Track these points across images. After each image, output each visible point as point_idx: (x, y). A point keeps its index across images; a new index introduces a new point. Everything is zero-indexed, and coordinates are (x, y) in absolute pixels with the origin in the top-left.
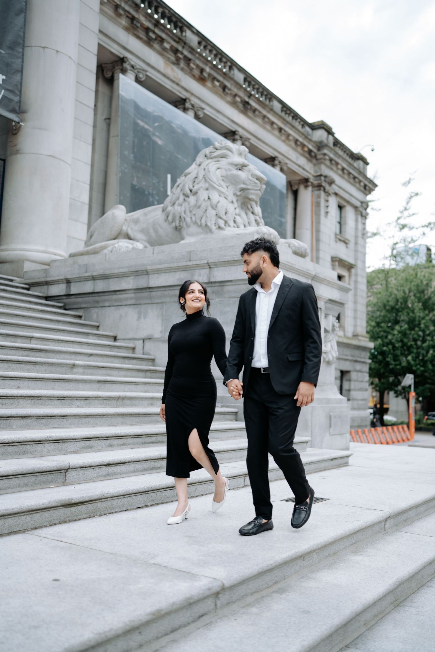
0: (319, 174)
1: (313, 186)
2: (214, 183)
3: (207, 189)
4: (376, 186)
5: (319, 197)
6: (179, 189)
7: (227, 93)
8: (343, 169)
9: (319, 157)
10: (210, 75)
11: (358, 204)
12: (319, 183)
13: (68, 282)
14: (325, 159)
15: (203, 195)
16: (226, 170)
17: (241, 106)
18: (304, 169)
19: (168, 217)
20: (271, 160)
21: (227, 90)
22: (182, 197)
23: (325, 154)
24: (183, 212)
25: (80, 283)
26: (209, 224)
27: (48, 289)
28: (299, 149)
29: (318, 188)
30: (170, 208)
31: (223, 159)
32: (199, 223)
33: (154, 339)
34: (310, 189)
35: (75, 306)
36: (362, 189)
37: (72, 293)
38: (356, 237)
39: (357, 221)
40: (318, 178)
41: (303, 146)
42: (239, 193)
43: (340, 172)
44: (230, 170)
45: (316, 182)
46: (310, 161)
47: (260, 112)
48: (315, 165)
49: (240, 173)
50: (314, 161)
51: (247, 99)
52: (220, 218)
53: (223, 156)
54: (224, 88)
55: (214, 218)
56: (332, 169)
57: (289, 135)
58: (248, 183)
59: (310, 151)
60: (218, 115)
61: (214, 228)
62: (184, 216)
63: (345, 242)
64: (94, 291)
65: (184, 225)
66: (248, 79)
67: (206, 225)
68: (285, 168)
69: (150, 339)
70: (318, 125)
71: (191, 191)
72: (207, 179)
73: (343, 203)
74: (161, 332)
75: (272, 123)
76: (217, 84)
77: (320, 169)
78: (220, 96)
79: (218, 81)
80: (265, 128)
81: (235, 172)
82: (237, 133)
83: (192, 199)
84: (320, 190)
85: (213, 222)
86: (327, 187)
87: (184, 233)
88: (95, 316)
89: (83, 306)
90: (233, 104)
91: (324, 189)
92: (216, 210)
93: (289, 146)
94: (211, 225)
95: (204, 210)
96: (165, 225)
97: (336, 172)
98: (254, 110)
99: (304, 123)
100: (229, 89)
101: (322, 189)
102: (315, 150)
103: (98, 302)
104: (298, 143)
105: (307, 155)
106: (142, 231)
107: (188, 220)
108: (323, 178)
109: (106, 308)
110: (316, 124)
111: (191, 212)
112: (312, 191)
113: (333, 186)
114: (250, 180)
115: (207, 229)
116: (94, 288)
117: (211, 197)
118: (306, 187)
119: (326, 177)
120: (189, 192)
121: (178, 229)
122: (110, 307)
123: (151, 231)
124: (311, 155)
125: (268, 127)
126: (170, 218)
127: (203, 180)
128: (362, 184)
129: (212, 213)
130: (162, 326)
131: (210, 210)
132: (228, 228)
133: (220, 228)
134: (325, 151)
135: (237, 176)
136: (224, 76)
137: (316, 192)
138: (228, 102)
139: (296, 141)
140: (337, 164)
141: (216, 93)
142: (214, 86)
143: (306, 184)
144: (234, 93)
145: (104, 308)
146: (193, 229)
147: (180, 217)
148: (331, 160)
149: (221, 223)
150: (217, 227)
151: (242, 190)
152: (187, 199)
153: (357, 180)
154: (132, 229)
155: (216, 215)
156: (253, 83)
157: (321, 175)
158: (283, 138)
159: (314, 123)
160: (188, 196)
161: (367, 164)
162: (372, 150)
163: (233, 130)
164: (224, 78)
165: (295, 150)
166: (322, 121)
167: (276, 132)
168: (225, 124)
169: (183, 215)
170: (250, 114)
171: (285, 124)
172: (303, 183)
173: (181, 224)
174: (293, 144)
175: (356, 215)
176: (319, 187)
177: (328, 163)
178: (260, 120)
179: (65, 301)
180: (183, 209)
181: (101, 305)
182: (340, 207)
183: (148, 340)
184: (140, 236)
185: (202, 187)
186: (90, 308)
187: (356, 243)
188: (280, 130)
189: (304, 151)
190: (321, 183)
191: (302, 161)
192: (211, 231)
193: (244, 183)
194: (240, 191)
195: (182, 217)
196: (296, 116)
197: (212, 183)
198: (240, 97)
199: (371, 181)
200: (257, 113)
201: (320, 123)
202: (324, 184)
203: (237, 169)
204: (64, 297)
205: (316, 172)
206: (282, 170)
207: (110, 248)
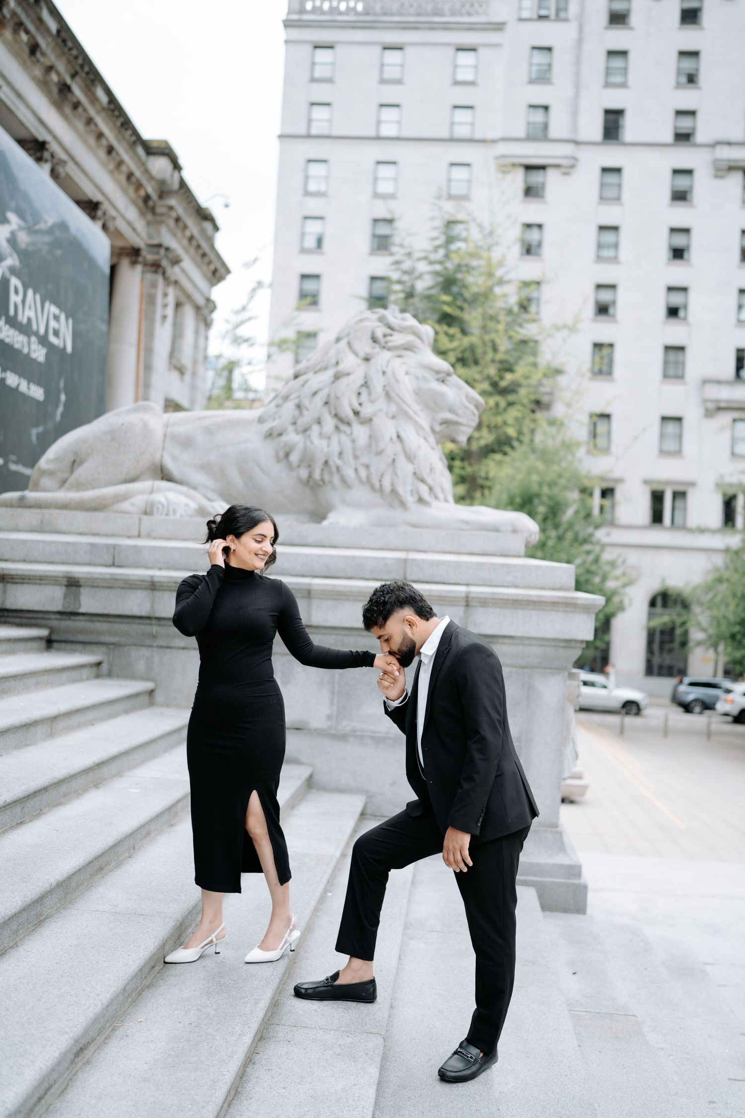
0: (156, 242)
1: (145, 264)
2: (408, 406)
3: (393, 417)
4: (228, 271)
5: (154, 285)
6: (319, 400)
7: (38, 61)
8: (191, 238)
9: (160, 210)
10: (14, 14)
11: (201, 301)
12: (155, 260)
13: (73, 584)
14: (170, 216)
15: (387, 428)
16: (417, 378)
17: (55, 90)
18: (134, 230)
19: (287, 455)
20: (91, 207)
21: (38, 55)
22: (329, 423)
23: (171, 208)
24: (336, 455)
25: (107, 591)
26: (401, 490)
27: (5, 592)
28: (131, 190)
29: (153, 269)
30: (292, 437)
31: (408, 353)
32: (377, 486)
33: (309, 730)
34: (139, 268)
35: (81, 638)
36: (209, 274)
37: (82, 610)
38: (195, 361)
39: (197, 332)
40: (155, 250)
41: (139, 186)
42: (438, 428)
43: (185, 242)
44: (425, 379)
45: (150, 257)
46: (142, 214)
47: (85, 110)
48: (149, 223)
49: (443, 388)
50: (150, 216)
51: (68, 81)
52: (423, 481)
53: (409, 348)
54: (34, 49)
55: (410, 479)
56: (174, 235)
57: (120, 163)
58: (460, 412)
59: (147, 198)
60: (18, 102)
61: (410, 500)
62: (339, 462)
63: (181, 370)
64: (152, 615)
65: (336, 480)
66: (63, 34)
67: (394, 491)
68: (111, 225)
69: (297, 729)
70: (158, 148)
71: (356, 413)
72: (393, 395)
73: (183, 299)
74: (329, 717)
75: (100, 136)
76: (24, 37)
77: (159, 233)
78: (23, 64)
79: (27, 32)
80: (85, 142)
81: (436, 386)
82: (47, 146)
83: (360, 432)
84: (156, 272)
85: (409, 488)
86: (169, 271)
87: (333, 496)
88: (141, 666)
89: (107, 639)
90: (43, 84)
91: (164, 273)
92: (413, 464)
93: (117, 181)
94: (404, 491)
95: (390, 460)
96: (278, 470)
97: (179, 242)
98: (76, 105)
99: (137, 139)
100: (43, 54)
101: (161, 270)
102: (154, 196)
103: (154, 637)
104: (134, 179)
105: (141, 203)
106: (206, 468)
107: (349, 473)
108: (162, 252)
109: (174, 651)
110: (155, 145)
111: (356, 457)
112: (143, 272)
113: (176, 269)
114: (466, 408)
115: (394, 498)
116: (152, 607)
117: (403, 434)
118: (134, 263)
119: (167, 249)
120: (351, 414)
121: (312, 485)
122: (185, 651)
123: (234, 473)
124: (147, 204)
125: (92, 141)
126: (294, 458)
127: (383, 397)
128: (212, 267)
129: (406, 468)
130: (332, 704)
131: (402, 462)
132: (435, 503)
133: (421, 500)
134: (172, 202)
135: (442, 395)
136: (38, 23)
137: (150, 276)
138: (34, 78)
139: (130, 176)
140: (185, 227)
141: (16, 55)
142: (17, 41)
143: (134, 259)
144: (48, 63)
145: (168, 650)
146: (360, 493)
147: (326, 462)
148: (178, 220)
149: (424, 490)
150: (416, 497)
151: (445, 422)
152: (343, 427)
153: (206, 260)
154: (174, 458)
155: (415, 473)
156: (70, 44)
157: (159, 246)
158: (111, 166)
159: (151, 141)
160: (349, 424)
161: (216, 228)
162: (227, 206)
163: (41, 139)
164: (38, 29)
165: (124, 191)
166: (166, 142)
167: (102, 153)
168: (28, 124)
169: (335, 460)
170: (68, 110)
171: (119, 141)
172: (128, 255)
173: (327, 477)
174: (123, 178)
175: (197, 320)
176: (156, 267)
177: (171, 223)
178: (80, 126)
179: (55, 623)
180: (335, 448)
181: (161, 642)
182: (178, 305)
183: (294, 731)
184: (198, 477)
185: (381, 410)
186: (125, 645)
187: (194, 374)
188: (110, 150)
189: (139, 196)
190: (160, 260)
191: (132, 213)
192: (403, 504)
193: (451, 411)
194: (441, 424)
195: (331, 463)
196: (125, 124)
197: (405, 406)
198: (58, 73)
199: (223, 264)
200: (80, 109)
201: (163, 145)
202: (165, 263)
203: (438, 380)
204: (54, 616)
205: (150, 237)
206: (105, 227)
207: (139, 501)
